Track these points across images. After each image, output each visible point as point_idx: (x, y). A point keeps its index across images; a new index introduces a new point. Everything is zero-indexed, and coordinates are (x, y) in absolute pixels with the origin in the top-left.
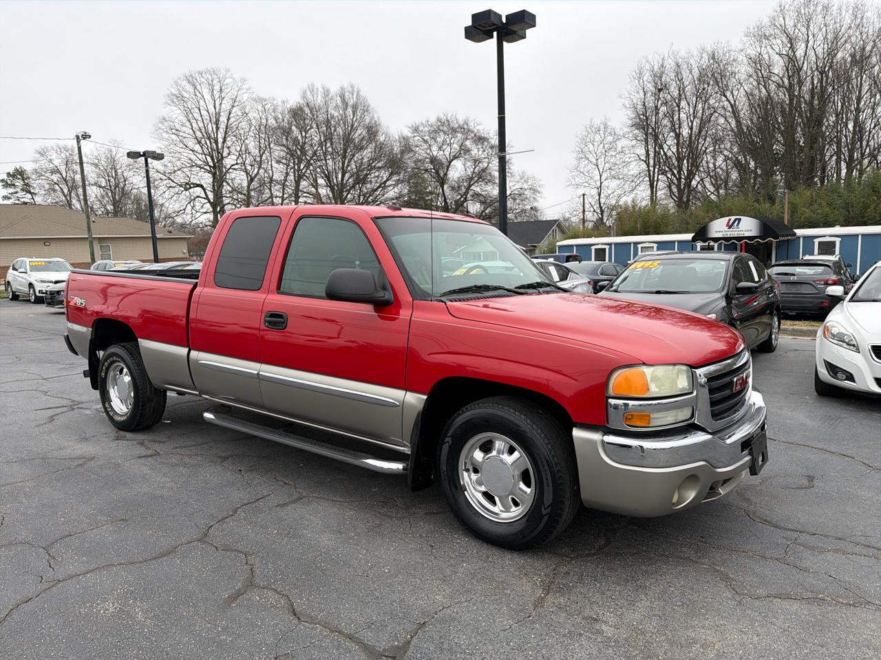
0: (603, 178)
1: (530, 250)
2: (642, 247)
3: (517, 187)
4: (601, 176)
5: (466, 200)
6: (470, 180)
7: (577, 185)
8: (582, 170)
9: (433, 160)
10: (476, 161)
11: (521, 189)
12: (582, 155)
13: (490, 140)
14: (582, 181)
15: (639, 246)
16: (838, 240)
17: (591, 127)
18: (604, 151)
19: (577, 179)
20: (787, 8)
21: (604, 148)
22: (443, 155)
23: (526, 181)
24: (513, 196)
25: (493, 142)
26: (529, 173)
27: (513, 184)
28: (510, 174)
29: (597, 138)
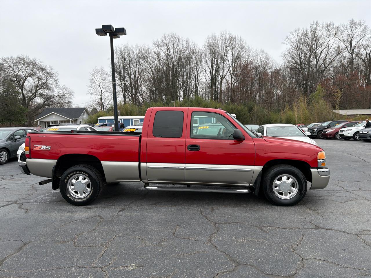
0: (103, 91)
1: (74, 121)
2: (134, 121)
3: (62, 92)
4: (101, 91)
5: (35, 96)
6: (37, 88)
7: (92, 94)
8: (93, 87)
9: (16, 76)
10: (39, 79)
11: (64, 93)
12: (93, 81)
13: (46, 70)
14: (94, 92)
15: (133, 120)
16: (198, 119)
17: (96, 70)
18: (102, 80)
19: (92, 91)
20: (167, 37)
21: (102, 79)
22: (22, 74)
23: (66, 90)
24: (60, 96)
25: (48, 71)
26: (67, 86)
27: (60, 90)
28: (57, 86)
29: (99, 75)
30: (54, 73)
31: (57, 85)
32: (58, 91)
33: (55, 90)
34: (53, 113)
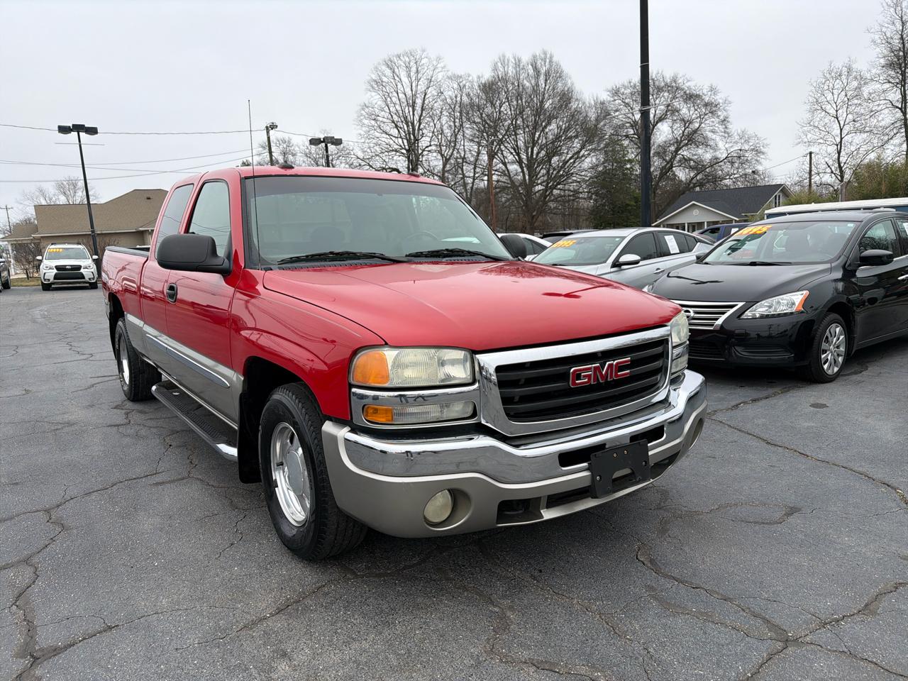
0: (845, 132)
3: (735, 148)
4: (841, 130)
6: (678, 144)
8: (816, 124)
9: (635, 124)
10: (686, 122)
11: (741, 150)
12: (817, 106)
13: (703, 97)
14: (816, 137)
17: (830, 71)
18: (846, 99)
19: (809, 136)
21: (846, 95)
23: (747, 141)
24: (730, 159)
25: (707, 99)
26: (750, 132)
27: (731, 145)
28: (727, 134)
29: (838, 84)
30: (721, 101)
31: (725, 132)
32: (727, 146)
33: (721, 145)
34: (694, 204)
